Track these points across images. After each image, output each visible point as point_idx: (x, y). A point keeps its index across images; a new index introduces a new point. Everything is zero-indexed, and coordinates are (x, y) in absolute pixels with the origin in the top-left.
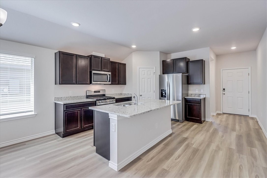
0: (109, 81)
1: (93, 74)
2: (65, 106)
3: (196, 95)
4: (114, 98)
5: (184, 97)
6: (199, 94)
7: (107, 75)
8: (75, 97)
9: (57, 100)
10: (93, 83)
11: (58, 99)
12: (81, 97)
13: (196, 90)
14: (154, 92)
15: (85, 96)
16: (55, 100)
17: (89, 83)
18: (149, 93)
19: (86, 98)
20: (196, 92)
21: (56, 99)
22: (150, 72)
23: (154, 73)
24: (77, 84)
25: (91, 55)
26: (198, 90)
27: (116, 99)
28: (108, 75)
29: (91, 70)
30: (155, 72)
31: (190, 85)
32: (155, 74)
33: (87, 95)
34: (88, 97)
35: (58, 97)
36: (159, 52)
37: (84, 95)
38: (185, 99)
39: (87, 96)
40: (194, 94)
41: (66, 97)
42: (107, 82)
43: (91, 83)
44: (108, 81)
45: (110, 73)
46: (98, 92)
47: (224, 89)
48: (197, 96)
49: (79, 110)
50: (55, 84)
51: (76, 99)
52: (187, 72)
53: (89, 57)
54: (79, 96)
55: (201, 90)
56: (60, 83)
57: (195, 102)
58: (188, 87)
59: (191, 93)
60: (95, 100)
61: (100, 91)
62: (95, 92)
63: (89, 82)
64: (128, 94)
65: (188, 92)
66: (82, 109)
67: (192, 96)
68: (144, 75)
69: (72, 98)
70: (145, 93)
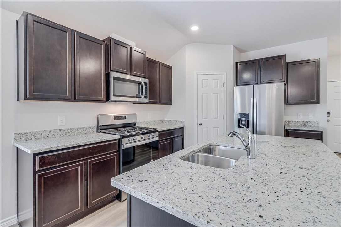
0: (146, 97)
1: (114, 79)
2: (38, 158)
3: (300, 124)
4: (156, 131)
6: (305, 121)
7: (141, 83)
8: (71, 129)
9: (23, 138)
10: (113, 98)
11: (25, 137)
12: (85, 129)
13: (298, 114)
14: (224, 118)
15: (94, 127)
16: (16, 140)
17: (104, 100)
18: (214, 119)
19: (97, 132)
20: (299, 118)
21: (19, 136)
22: (217, 82)
23: (224, 83)
24: (75, 100)
25: (110, 39)
26: (301, 114)
27: (159, 132)
28: (143, 84)
29: (109, 71)
32: (225, 85)
33: (100, 124)
34: (101, 129)
35: (25, 132)
36: (232, 46)
37: (92, 126)
38: (286, 130)
39: (98, 126)
40: (295, 122)
41: (49, 130)
42: (140, 97)
43: (108, 99)
44: (143, 97)
45: (147, 81)
46: (123, 119)
47: (329, 113)
48: (301, 126)
49: (79, 165)
50: (18, 100)
51: (73, 134)
52: (287, 82)
53: (104, 42)
54: (81, 128)
55: (309, 114)
56: (28, 96)
59: (289, 120)
60: (119, 137)
61: (125, 117)
62: (116, 118)
63: (103, 97)
64: (177, 121)
66: (88, 161)
67: (290, 124)
68: (206, 87)
69: (64, 132)
70: (208, 119)
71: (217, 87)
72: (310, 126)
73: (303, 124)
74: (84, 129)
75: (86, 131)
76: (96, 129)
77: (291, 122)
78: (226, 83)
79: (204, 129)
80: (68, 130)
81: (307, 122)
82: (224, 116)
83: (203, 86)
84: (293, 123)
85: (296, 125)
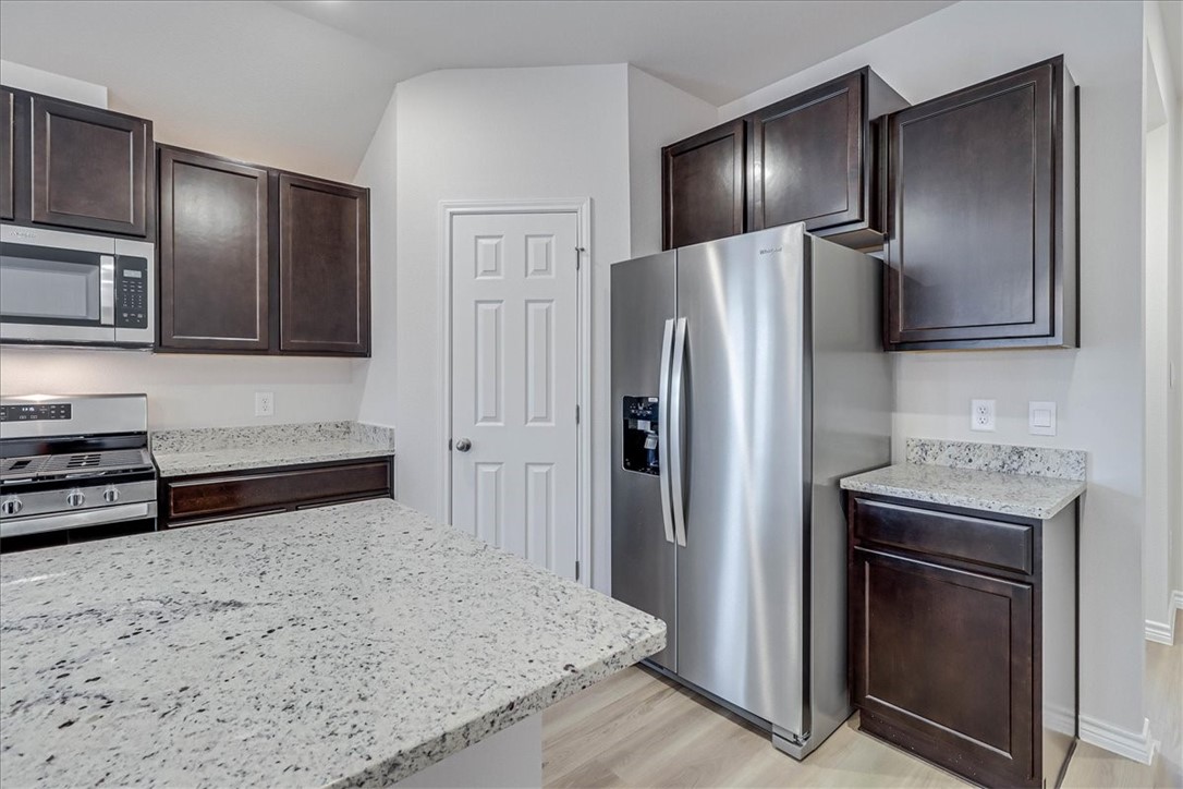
0: (138, 323)
3: (978, 462)
5: (834, 474)
6: (1008, 442)
7: (92, 259)
13: (976, 404)
14: (579, 420)
18: (529, 424)
20: (976, 424)
22: (548, 245)
23: (579, 251)
26: (991, 404)
28: (103, 261)
30: (586, 244)
31: (907, 360)
32: (585, 260)
36: (625, 66)
38: (846, 496)
40: (953, 451)
46: (57, 417)
48: (987, 472)
52: (875, 224)
55: (1034, 405)
57: (961, 553)
58: (890, 375)
59: (925, 437)
61: (66, 407)
65: (889, 424)
67: (930, 460)
68: (495, 272)
70: (501, 423)
71: (547, 270)
72: (1036, 476)
73: (995, 464)
77: (936, 449)
78: (588, 251)
79: (483, 469)
81: (1020, 454)
82: (578, 409)
83: (480, 270)
84: (947, 452)
85: (960, 465)
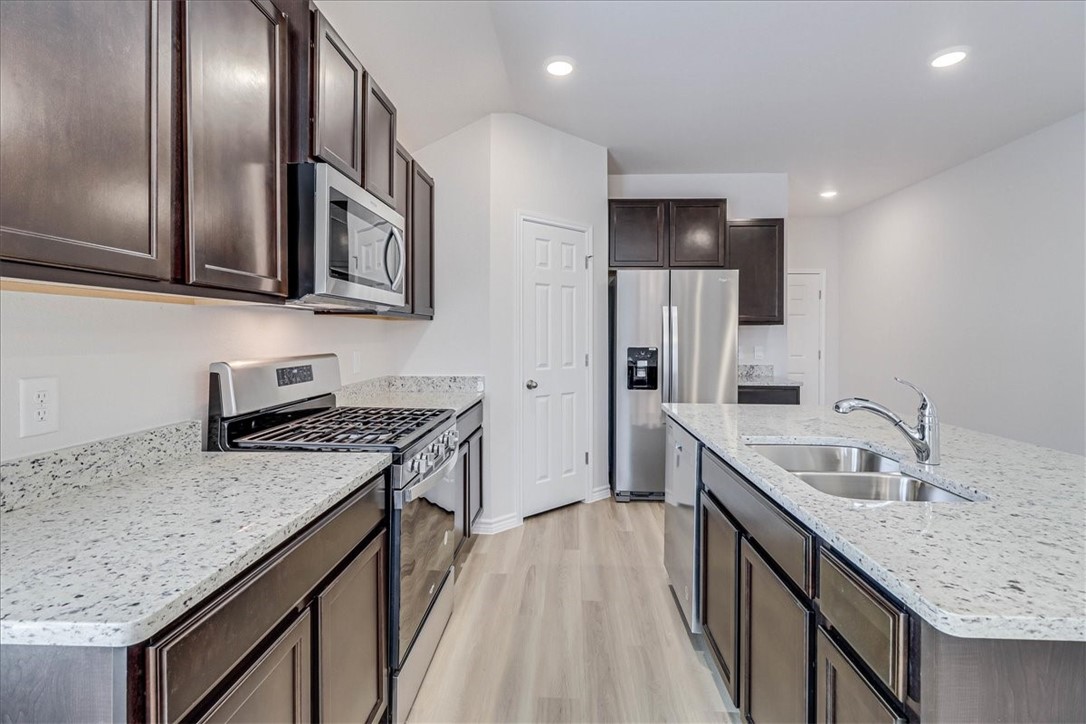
6: (749, 364)
12: (156, 442)
14: (587, 364)
15: (192, 426)
17: (284, 291)
18: (563, 368)
22: (572, 251)
23: (587, 258)
26: (742, 348)
28: (397, 234)
30: (591, 253)
32: (590, 263)
36: (606, 150)
42: (388, 288)
45: (401, 219)
51: (103, 474)
54: (140, 439)
55: (757, 348)
61: (309, 368)
62: (282, 376)
63: (281, 278)
68: (545, 264)
69: (60, 471)
70: (549, 368)
71: (571, 267)
72: (758, 376)
74: (152, 444)
75: (162, 452)
76: (200, 438)
78: (592, 258)
79: (541, 400)
80: (81, 459)
81: (753, 368)
82: (587, 357)
83: (538, 262)
